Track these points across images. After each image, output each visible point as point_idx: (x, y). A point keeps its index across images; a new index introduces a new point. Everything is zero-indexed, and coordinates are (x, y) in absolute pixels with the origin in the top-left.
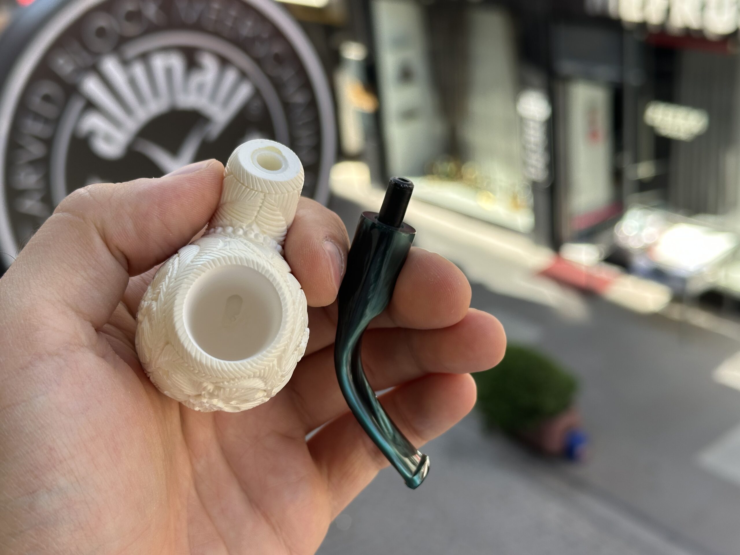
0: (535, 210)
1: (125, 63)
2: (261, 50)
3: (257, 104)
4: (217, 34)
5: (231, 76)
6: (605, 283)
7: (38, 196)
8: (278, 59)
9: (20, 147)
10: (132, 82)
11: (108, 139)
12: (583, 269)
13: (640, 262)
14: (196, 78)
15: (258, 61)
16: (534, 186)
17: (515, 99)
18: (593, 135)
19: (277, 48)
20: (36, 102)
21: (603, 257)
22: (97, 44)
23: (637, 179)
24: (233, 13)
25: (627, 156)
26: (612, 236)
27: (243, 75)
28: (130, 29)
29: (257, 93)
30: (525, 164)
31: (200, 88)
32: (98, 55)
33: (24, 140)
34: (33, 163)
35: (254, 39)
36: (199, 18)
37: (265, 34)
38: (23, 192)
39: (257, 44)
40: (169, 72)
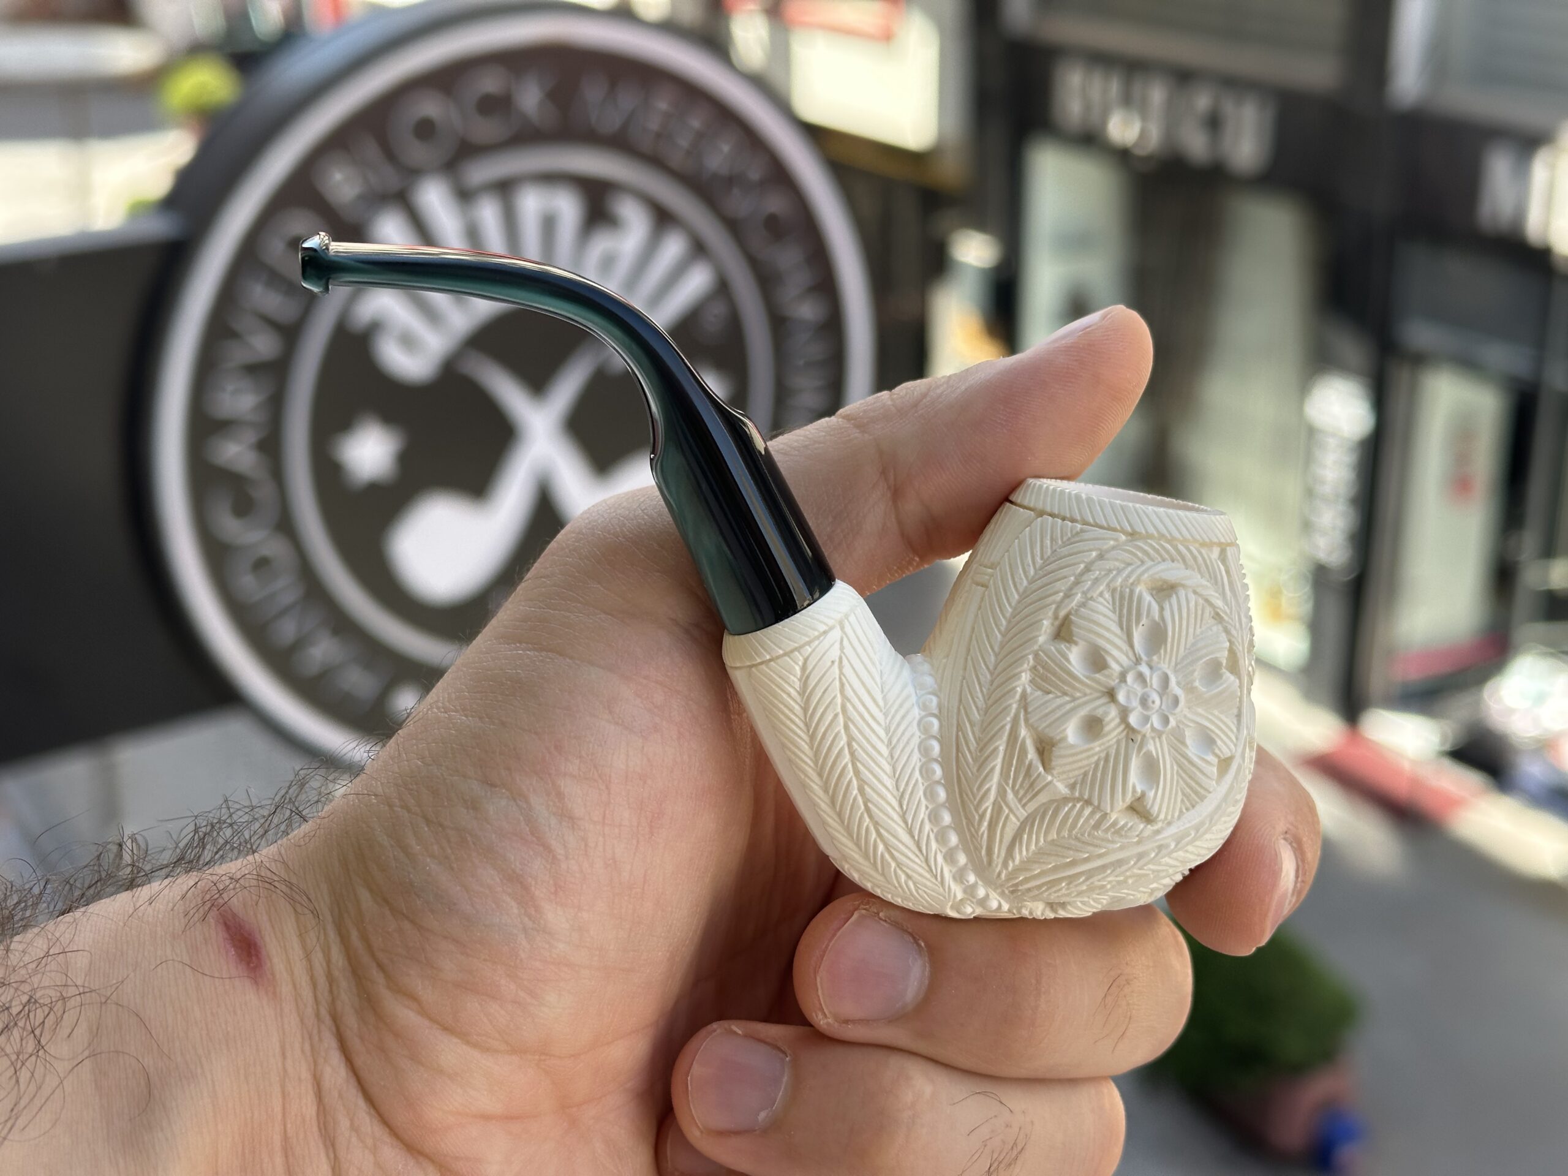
0: (1315, 627)
1: (464, 196)
2: (740, 204)
3: (717, 312)
4: (655, 161)
5: (673, 247)
6: (1455, 803)
7: (250, 436)
8: (774, 227)
9: (234, 335)
10: (473, 236)
11: (408, 341)
12: (1407, 766)
13: (1532, 770)
14: (602, 243)
15: (733, 226)
16: (1319, 575)
17: (1304, 388)
18: (1460, 484)
19: (776, 204)
20: (276, 249)
21: (1447, 747)
22: (417, 152)
23: (1545, 588)
24: (696, 122)
25: (1529, 540)
26: (1478, 703)
27: (699, 249)
28: (485, 129)
29: (722, 288)
30: (1307, 527)
32: (413, 174)
33: (243, 323)
34: (253, 370)
35: (731, 181)
36: (625, 126)
37: (755, 174)
38: (222, 426)
39: (736, 191)
40: (549, 224)
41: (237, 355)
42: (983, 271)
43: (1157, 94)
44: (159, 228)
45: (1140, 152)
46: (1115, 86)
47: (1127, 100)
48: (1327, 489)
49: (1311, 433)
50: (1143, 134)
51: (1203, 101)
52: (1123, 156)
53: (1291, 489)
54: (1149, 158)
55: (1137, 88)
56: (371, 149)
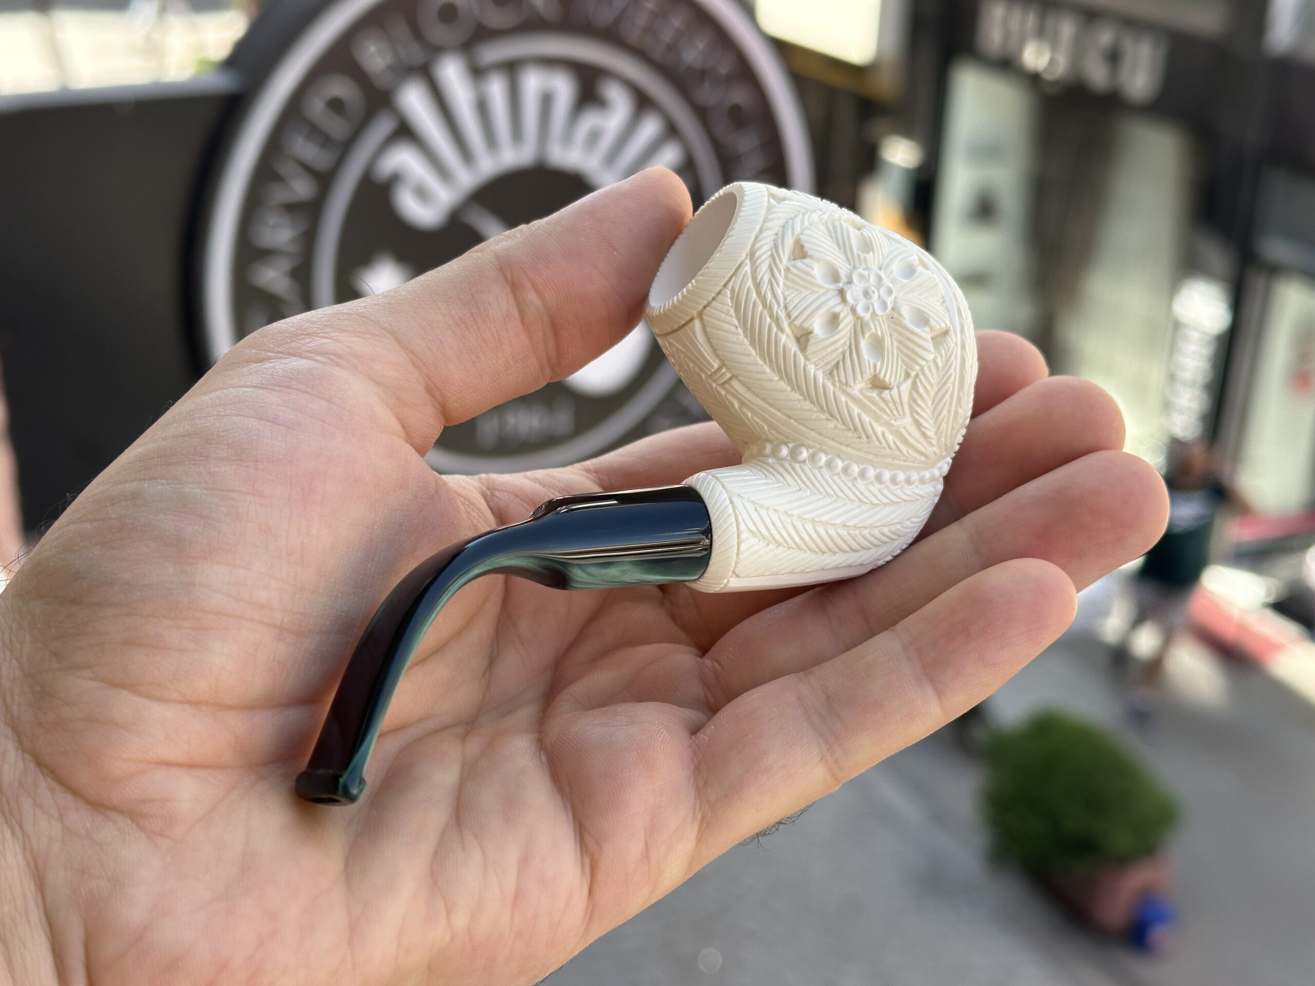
1: (477, 72)
2: (708, 95)
5: (650, 128)
6: (1275, 647)
7: (286, 265)
8: (737, 116)
10: (482, 107)
11: (422, 193)
12: (1235, 613)
15: (702, 113)
17: (1174, 287)
18: (1302, 379)
19: (740, 96)
20: (316, 107)
21: (1271, 600)
22: (437, 32)
24: (677, 21)
26: (1301, 564)
27: (671, 131)
28: (498, 17)
29: (689, 165)
30: (1167, 406)
31: (594, 137)
32: (437, 50)
33: (286, 168)
34: (292, 208)
35: (703, 74)
36: (618, 20)
37: (724, 68)
38: (265, 254)
39: (707, 84)
40: (547, 101)
41: (279, 195)
42: (908, 171)
43: (1067, 29)
44: (220, 83)
45: (1049, 77)
46: (1031, 20)
47: (1041, 33)
48: (1187, 375)
49: (1177, 326)
50: (1052, 62)
51: (1105, 37)
52: (1034, 80)
53: (1156, 375)
54: (1056, 83)
55: (1050, 22)
56: (401, 28)
